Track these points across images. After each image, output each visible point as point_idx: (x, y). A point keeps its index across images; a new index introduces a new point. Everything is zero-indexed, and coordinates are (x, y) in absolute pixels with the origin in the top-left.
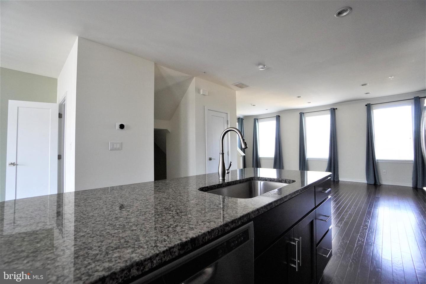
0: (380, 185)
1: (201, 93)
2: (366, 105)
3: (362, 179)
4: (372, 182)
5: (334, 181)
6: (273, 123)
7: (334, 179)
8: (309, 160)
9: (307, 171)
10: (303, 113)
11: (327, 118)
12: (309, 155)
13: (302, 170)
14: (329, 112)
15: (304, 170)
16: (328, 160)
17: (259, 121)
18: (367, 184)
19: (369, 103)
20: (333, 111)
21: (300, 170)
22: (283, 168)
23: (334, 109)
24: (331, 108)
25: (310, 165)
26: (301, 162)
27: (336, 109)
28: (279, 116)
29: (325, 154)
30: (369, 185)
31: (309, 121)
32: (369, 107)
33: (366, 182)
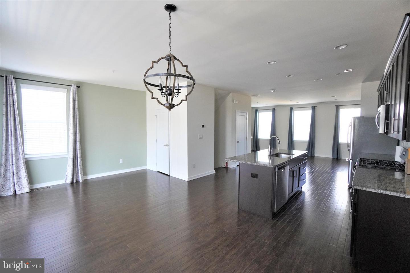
0: (341, 159)
1: (235, 102)
2: (336, 106)
3: (329, 155)
4: (336, 157)
5: (311, 156)
6: (270, 114)
7: (311, 155)
8: (295, 141)
9: (293, 150)
10: (293, 108)
11: (309, 112)
12: (295, 138)
13: (290, 149)
14: (311, 108)
15: (291, 150)
16: (308, 142)
17: (259, 111)
18: (333, 158)
19: (338, 104)
20: (314, 108)
21: (288, 149)
22: (276, 148)
23: (314, 107)
24: (313, 106)
25: (296, 145)
26: (289, 143)
27: (316, 107)
28: (275, 109)
29: (306, 138)
30: (333, 159)
31: (297, 114)
32: (338, 107)
33: (332, 157)
